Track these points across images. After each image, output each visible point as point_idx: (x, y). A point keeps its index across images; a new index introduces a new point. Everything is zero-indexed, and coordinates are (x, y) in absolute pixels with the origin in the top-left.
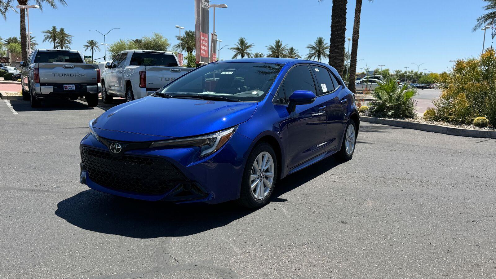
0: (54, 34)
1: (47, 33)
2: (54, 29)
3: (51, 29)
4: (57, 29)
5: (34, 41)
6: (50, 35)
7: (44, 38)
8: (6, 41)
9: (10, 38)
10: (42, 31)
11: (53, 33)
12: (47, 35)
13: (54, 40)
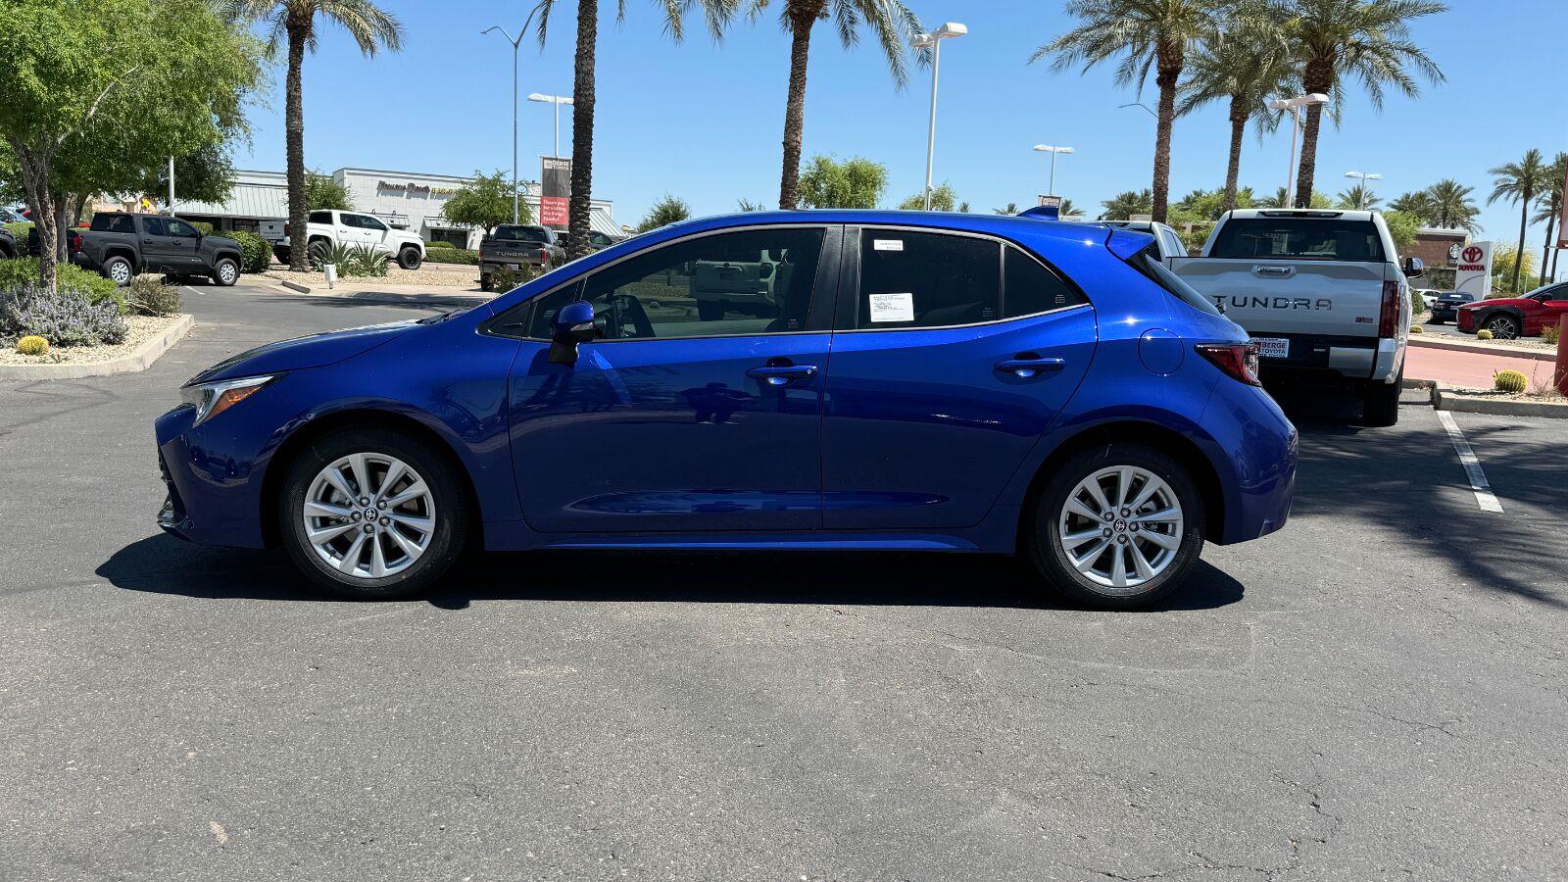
0: (1530, 176)
1: (1505, 172)
2: (1532, 158)
3: (1519, 161)
4: (1541, 158)
5: (1469, 200)
6: (1514, 180)
7: (1493, 189)
8: (1394, 207)
9: (1408, 196)
10: (1489, 168)
11: (1527, 171)
12: (1506, 180)
13: (1528, 195)
